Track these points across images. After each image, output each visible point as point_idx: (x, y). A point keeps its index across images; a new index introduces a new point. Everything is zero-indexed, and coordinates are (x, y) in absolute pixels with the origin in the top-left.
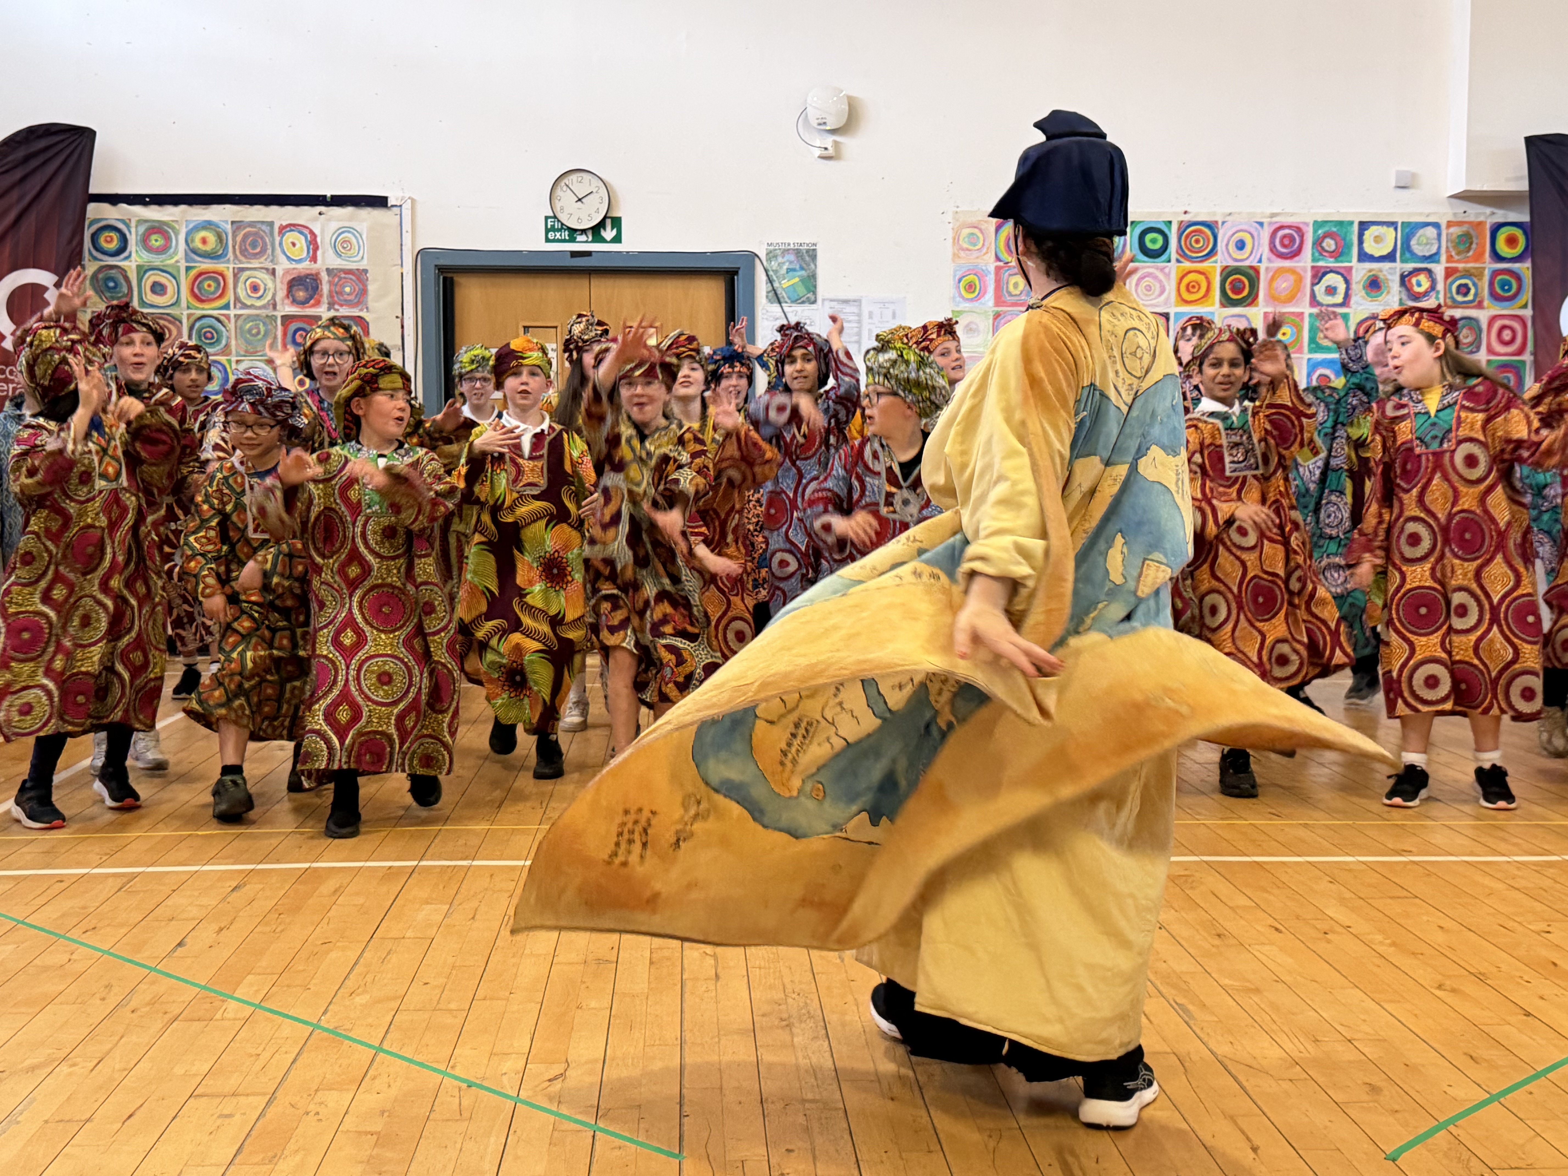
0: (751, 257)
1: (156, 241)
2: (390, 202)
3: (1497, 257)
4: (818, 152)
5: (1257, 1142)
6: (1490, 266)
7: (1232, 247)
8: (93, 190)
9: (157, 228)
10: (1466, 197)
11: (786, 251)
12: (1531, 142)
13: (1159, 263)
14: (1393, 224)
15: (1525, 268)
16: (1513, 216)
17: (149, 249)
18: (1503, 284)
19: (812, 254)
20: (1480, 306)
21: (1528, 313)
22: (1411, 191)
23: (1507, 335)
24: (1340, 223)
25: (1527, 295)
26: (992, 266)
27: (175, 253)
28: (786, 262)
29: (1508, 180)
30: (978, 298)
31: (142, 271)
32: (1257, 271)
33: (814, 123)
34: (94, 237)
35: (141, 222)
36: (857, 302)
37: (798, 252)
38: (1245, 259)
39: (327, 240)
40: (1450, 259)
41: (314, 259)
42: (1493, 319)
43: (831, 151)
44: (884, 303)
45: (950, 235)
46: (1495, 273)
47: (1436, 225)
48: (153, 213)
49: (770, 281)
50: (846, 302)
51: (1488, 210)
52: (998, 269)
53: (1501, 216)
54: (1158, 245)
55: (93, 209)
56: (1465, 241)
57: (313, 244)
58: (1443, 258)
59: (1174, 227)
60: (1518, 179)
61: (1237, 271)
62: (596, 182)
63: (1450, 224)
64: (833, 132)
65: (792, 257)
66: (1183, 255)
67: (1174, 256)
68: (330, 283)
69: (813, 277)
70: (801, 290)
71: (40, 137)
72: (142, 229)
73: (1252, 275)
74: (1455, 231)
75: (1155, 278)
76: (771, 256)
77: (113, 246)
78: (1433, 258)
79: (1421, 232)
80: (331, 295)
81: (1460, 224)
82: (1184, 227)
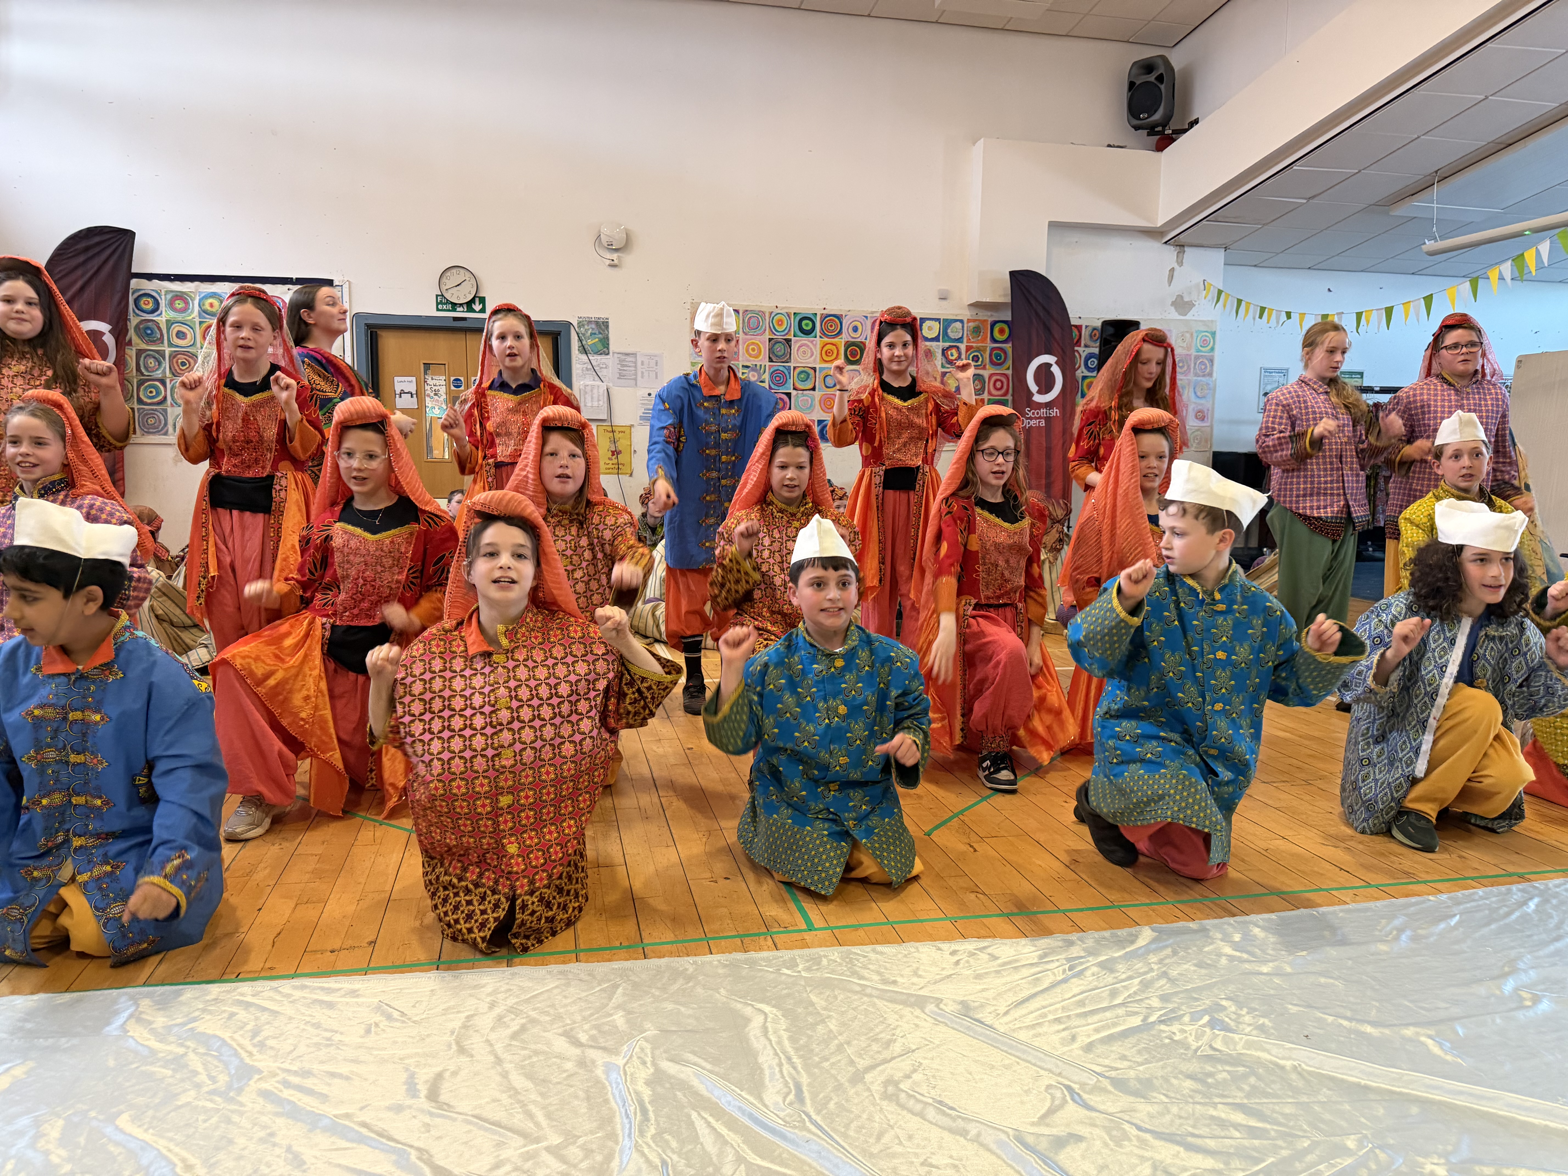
0: (569, 324)
1: (179, 305)
3: (994, 340)
4: (608, 262)
6: (990, 345)
7: (850, 330)
8: (134, 270)
9: (180, 296)
10: (977, 305)
11: (590, 322)
12: (1013, 274)
13: (810, 338)
14: (938, 320)
15: (1008, 347)
16: (1002, 317)
17: (175, 310)
18: (997, 356)
19: (606, 324)
20: (984, 368)
21: (1010, 372)
22: (947, 301)
23: (998, 385)
25: (1009, 362)
27: (192, 312)
28: (590, 329)
29: (1000, 296)
31: (169, 323)
33: (605, 244)
34: (136, 301)
35: (167, 292)
36: (634, 355)
37: (597, 323)
38: (858, 337)
40: (969, 340)
42: (991, 376)
43: (616, 262)
44: (651, 356)
46: (993, 349)
47: (961, 321)
48: (177, 286)
49: (580, 340)
50: (627, 354)
51: (989, 313)
53: (996, 316)
54: (809, 328)
55: (134, 282)
56: (977, 330)
58: (965, 340)
59: (818, 317)
60: (1005, 295)
61: (853, 344)
62: (468, 275)
63: (969, 321)
64: (616, 250)
65: (593, 326)
66: (823, 334)
67: (818, 334)
69: (607, 339)
70: (600, 347)
71: (96, 235)
72: (169, 296)
74: (972, 324)
75: (808, 346)
76: (580, 324)
77: (150, 307)
78: (960, 340)
79: (954, 325)
81: (974, 321)
82: (824, 317)
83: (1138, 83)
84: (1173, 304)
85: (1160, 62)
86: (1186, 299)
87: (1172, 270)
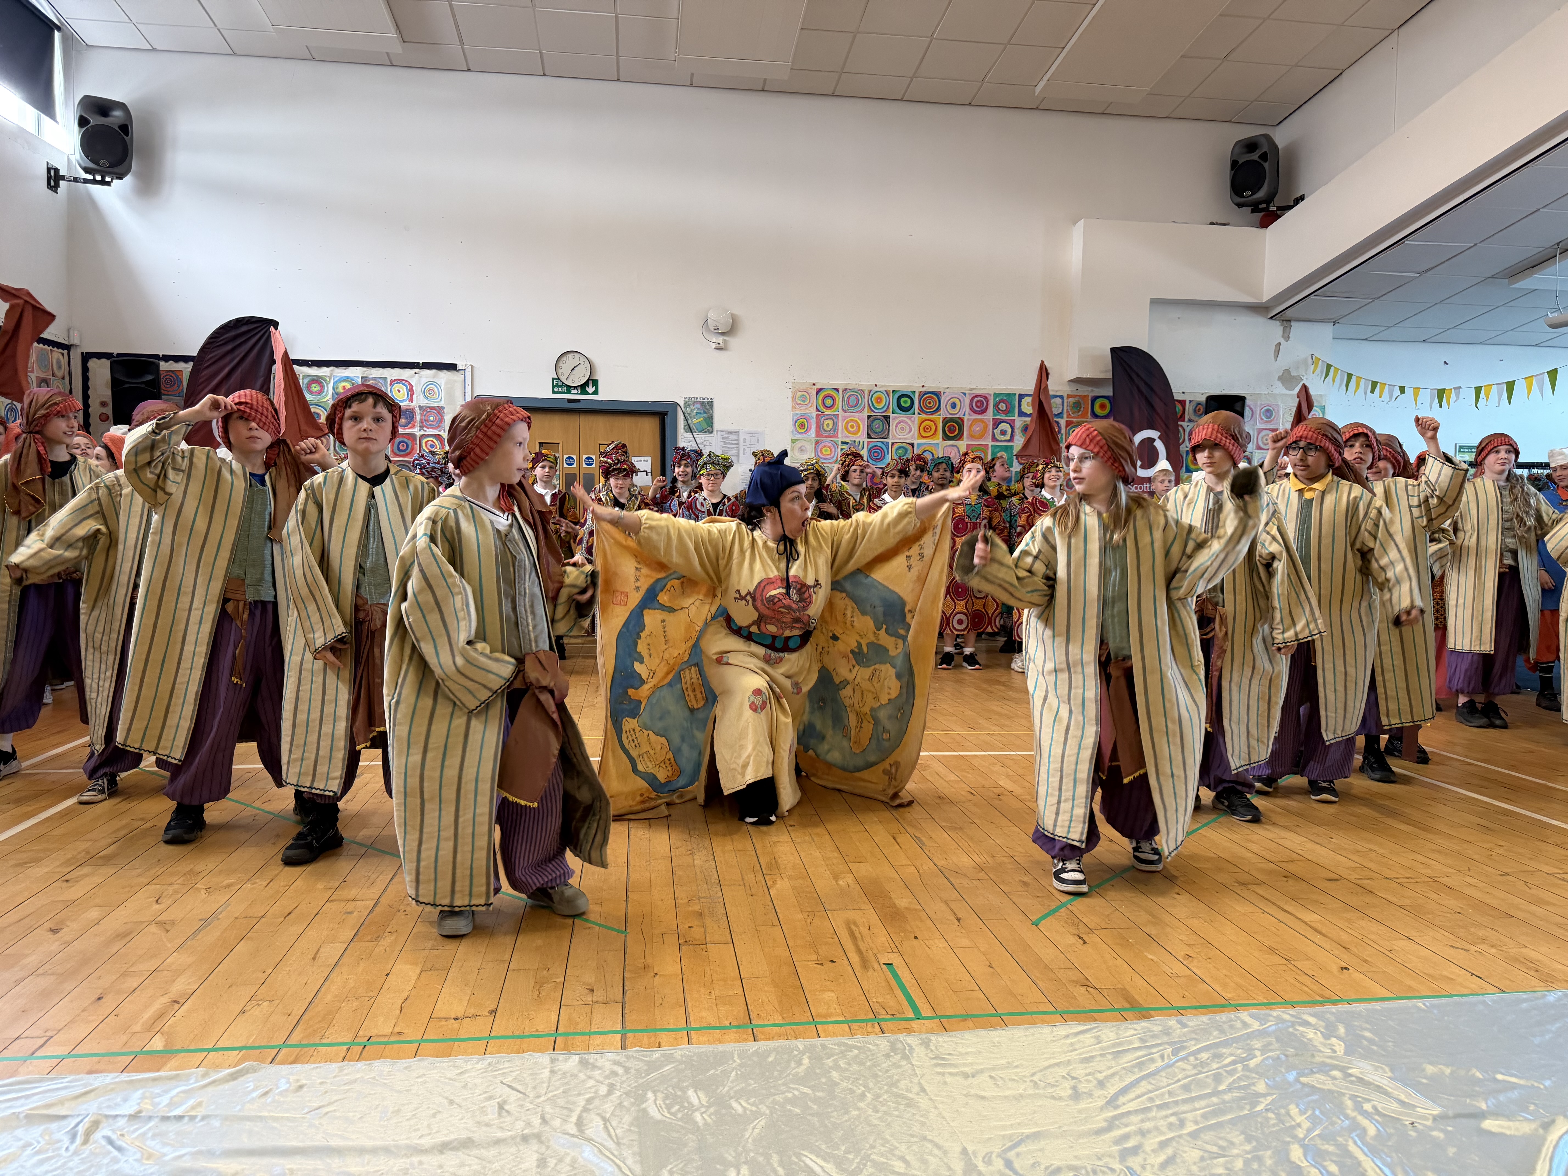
0: (676, 405)
1: (316, 388)
2: (459, 367)
4: (714, 346)
5: (959, 916)
7: (949, 407)
9: (317, 380)
10: (1078, 381)
11: (695, 402)
13: (909, 414)
16: (1103, 392)
17: (312, 393)
19: (711, 404)
24: (1009, 395)
26: (814, 413)
28: (696, 408)
29: (1101, 372)
30: (807, 432)
32: (963, 421)
33: (712, 329)
35: (307, 375)
36: (737, 432)
37: (702, 403)
38: (956, 413)
39: (419, 389)
41: (411, 400)
43: (722, 345)
44: (752, 434)
45: (790, 395)
47: (1061, 397)
48: (314, 371)
49: (686, 419)
50: (730, 432)
52: (818, 415)
53: (1097, 392)
54: (907, 405)
57: (411, 391)
58: (1065, 415)
59: (917, 395)
60: (1106, 371)
61: (952, 420)
62: (583, 359)
63: (1069, 396)
64: (723, 334)
65: (699, 406)
66: (922, 411)
67: (917, 411)
68: (422, 415)
69: (711, 418)
70: (705, 425)
71: (243, 325)
72: (307, 381)
73: (960, 423)
74: (1071, 400)
75: (906, 423)
76: (687, 404)
78: (1059, 415)
80: (421, 421)
81: (1075, 396)
82: (922, 394)
83: (1241, 162)
84: (1280, 378)
85: (1263, 141)
86: (1294, 374)
87: (1279, 345)
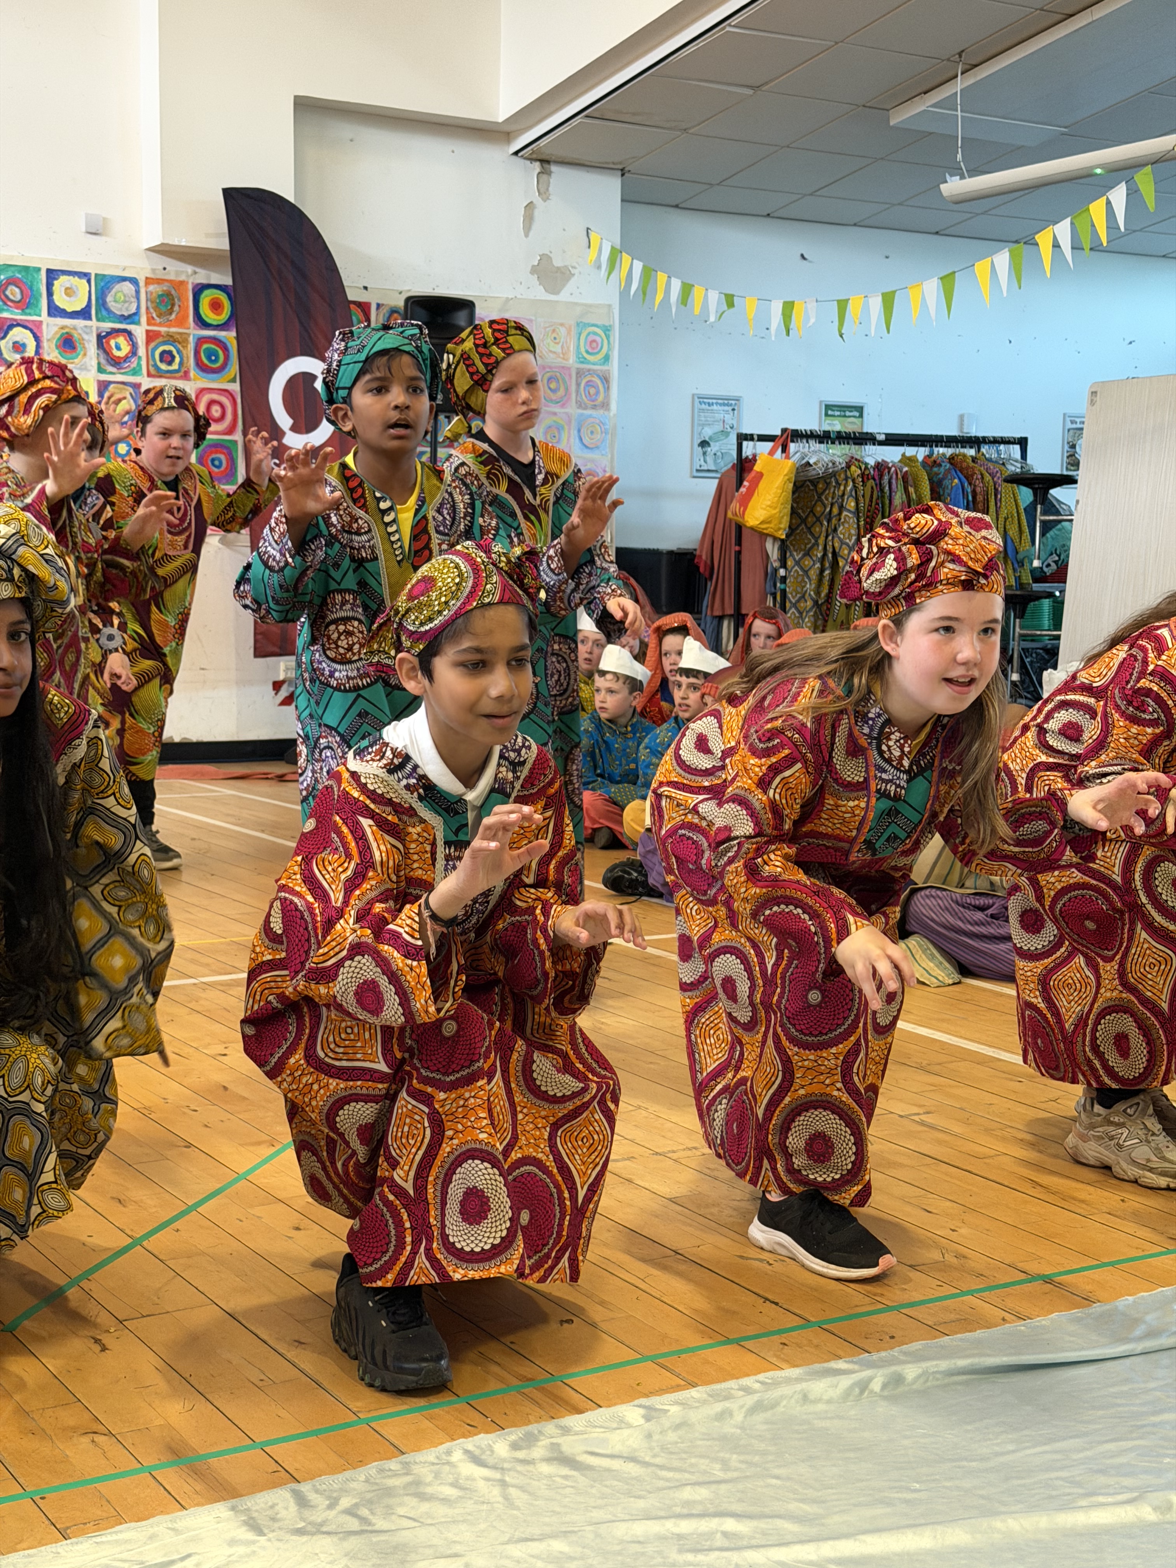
3: (202, 323)
6: (194, 332)
10: (164, 250)
12: (229, 194)
14: (85, 276)
15: (229, 336)
16: (216, 278)
18: (210, 354)
20: (186, 376)
21: (236, 387)
22: (103, 238)
23: (216, 411)
24: (26, 269)
25: (234, 368)
29: (207, 235)
40: (151, 321)
46: (201, 341)
47: (134, 281)
51: (189, 269)
53: (203, 276)
58: (144, 319)
60: (218, 235)
63: (149, 281)
78: (132, 318)
79: (118, 287)
81: (159, 281)
84: (534, 270)
86: (557, 263)
87: (530, 206)
